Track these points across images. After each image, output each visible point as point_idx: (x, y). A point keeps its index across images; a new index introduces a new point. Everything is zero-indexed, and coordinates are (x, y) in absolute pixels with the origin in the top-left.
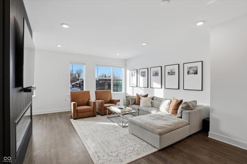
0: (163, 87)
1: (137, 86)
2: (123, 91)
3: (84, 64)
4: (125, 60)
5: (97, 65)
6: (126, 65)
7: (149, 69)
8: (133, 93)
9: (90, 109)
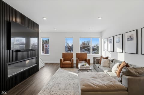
0: (124, 51)
1: (107, 51)
2: (100, 54)
3: (73, 37)
4: (101, 32)
5: (80, 37)
6: (101, 36)
7: (114, 37)
8: (105, 55)
9: (70, 63)
